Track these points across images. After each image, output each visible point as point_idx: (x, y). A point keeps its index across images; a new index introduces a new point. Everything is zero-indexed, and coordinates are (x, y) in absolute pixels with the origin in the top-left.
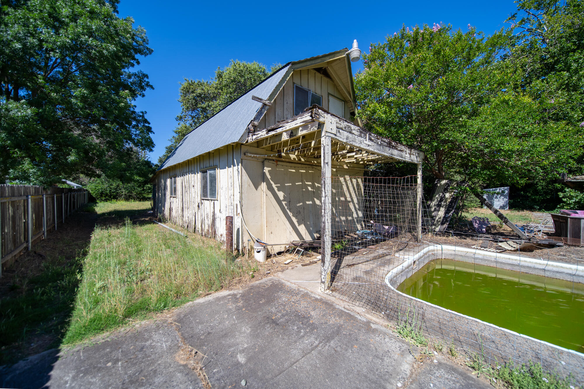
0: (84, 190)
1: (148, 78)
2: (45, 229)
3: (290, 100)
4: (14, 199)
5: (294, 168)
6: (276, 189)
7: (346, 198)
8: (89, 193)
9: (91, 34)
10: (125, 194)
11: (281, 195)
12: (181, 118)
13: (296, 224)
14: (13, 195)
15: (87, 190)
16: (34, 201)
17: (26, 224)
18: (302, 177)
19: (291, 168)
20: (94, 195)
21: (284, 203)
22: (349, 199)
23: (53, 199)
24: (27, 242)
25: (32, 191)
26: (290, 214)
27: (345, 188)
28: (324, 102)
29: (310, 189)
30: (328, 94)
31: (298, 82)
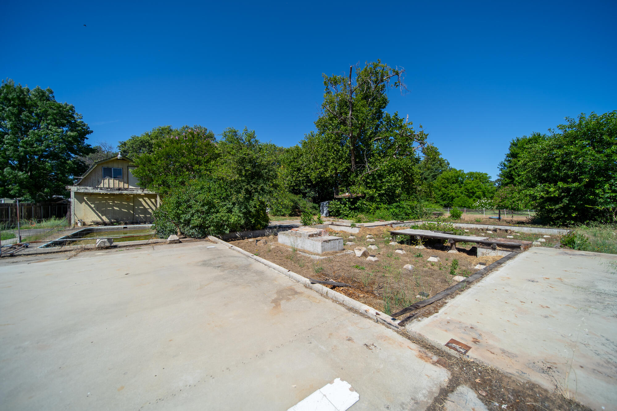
3: (101, 172)
5: (101, 196)
6: (90, 204)
7: (144, 207)
11: (93, 206)
13: (101, 216)
18: (106, 200)
19: (99, 196)
21: (94, 208)
26: (98, 212)
27: (144, 203)
28: (124, 170)
29: (111, 203)
30: (128, 167)
31: (105, 166)
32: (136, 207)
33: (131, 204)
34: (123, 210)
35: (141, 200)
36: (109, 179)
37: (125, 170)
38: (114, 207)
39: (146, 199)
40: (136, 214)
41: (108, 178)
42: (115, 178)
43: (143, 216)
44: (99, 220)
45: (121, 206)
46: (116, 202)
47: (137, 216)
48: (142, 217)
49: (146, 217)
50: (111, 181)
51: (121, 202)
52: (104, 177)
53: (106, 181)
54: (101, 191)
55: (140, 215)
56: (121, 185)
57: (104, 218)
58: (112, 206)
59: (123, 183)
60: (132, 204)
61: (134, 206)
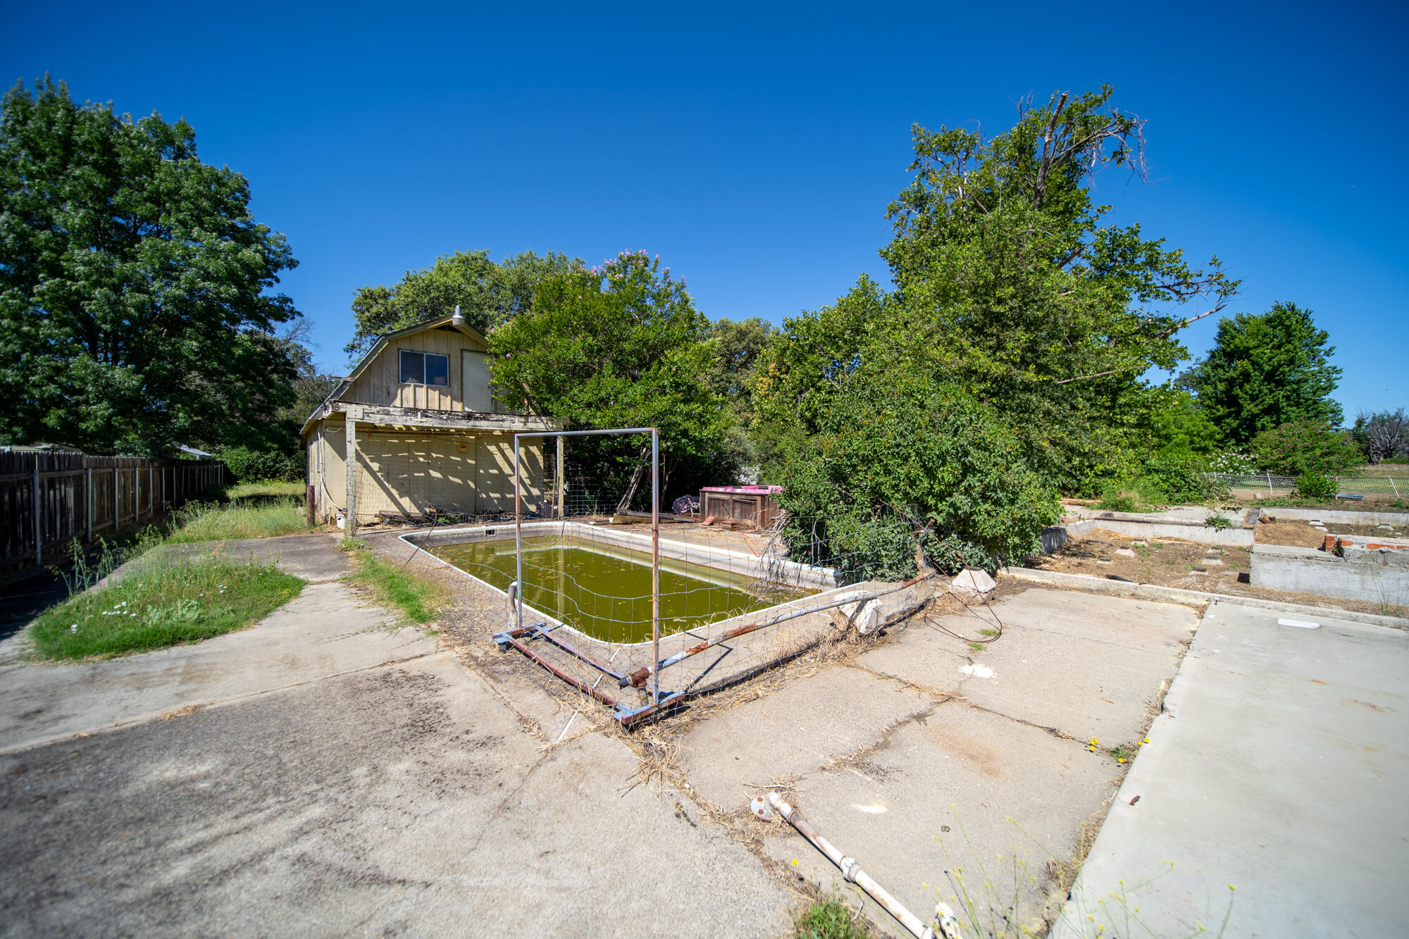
0: (217, 463)
1: (292, 303)
2: (151, 506)
3: (394, 367)
4: (126, 470)
5: (397, 438)
6: (368, 460)
7: (500, 469)
8: (226, 469)
9: (207, 276)
10: (292, 470)
11: (375, 466)
12: (353, 347)
13: (397, 496)
14: (124, 467)
15: (222, 462)
16: (141, 473)
17: (134, 494)
18: (409, 448)
19: (392, 438)
20: (234, 472)
21: (379, 474)
22: (507, 470)
23: (161, 474)
24: (135, 513)
25: (139, 462)
26: (389, 486)
27: (499, 458)
28: (453, 361)
29: (421, 459)
30: (462, 351)
31: (406, 346)
32: (482, 471)
33: (470, 461)
34: (451, 478)
35: (493, 449)
36: (415, 387)
37: (454, 363)
38: (431, 471)
39: (505, 446)
40: (481, 493)
41: (412, 385)
42: (431, 382)
43: (498, 495)
44: (393, 509)
45: (447, 468)
46: (434, 455)
47: (484, 496)
48: (497, 499)
49: (504, 497)
50: (422, 392)
51: (447, 455)
52: (402, 381)
53: (408, 391)
54: (424, 419)
55: (492, 495)
56: (446, 404)
57: (406, 502)
58: (425, 468)
59: (449, 397)
60: (473, 462)
61: (476, 468)
